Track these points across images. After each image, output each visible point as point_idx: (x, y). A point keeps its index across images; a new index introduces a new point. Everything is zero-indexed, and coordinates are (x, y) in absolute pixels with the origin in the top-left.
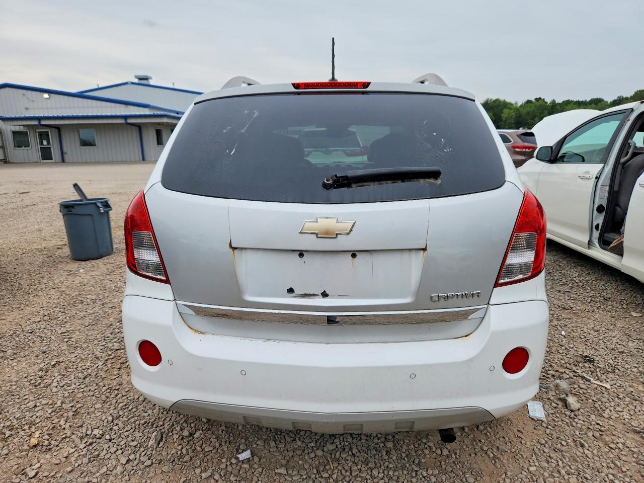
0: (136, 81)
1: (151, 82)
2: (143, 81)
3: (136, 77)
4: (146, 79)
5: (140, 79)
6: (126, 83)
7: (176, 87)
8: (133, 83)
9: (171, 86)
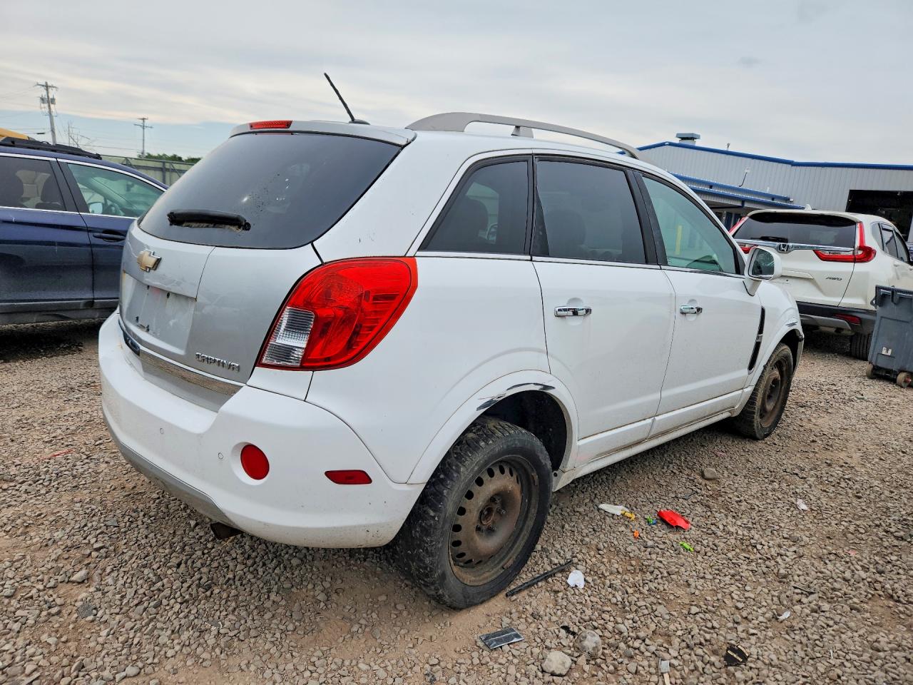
0: (677, 141)
1: (698, 143)
2: (687, 141)
3: (678, 136)
4: (692, 138)
5: (683, 139)
6: (663, 145)
7: (730, 149)
8: (671, 144)
9: (725, 149)
